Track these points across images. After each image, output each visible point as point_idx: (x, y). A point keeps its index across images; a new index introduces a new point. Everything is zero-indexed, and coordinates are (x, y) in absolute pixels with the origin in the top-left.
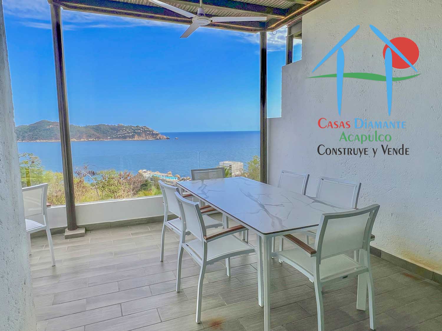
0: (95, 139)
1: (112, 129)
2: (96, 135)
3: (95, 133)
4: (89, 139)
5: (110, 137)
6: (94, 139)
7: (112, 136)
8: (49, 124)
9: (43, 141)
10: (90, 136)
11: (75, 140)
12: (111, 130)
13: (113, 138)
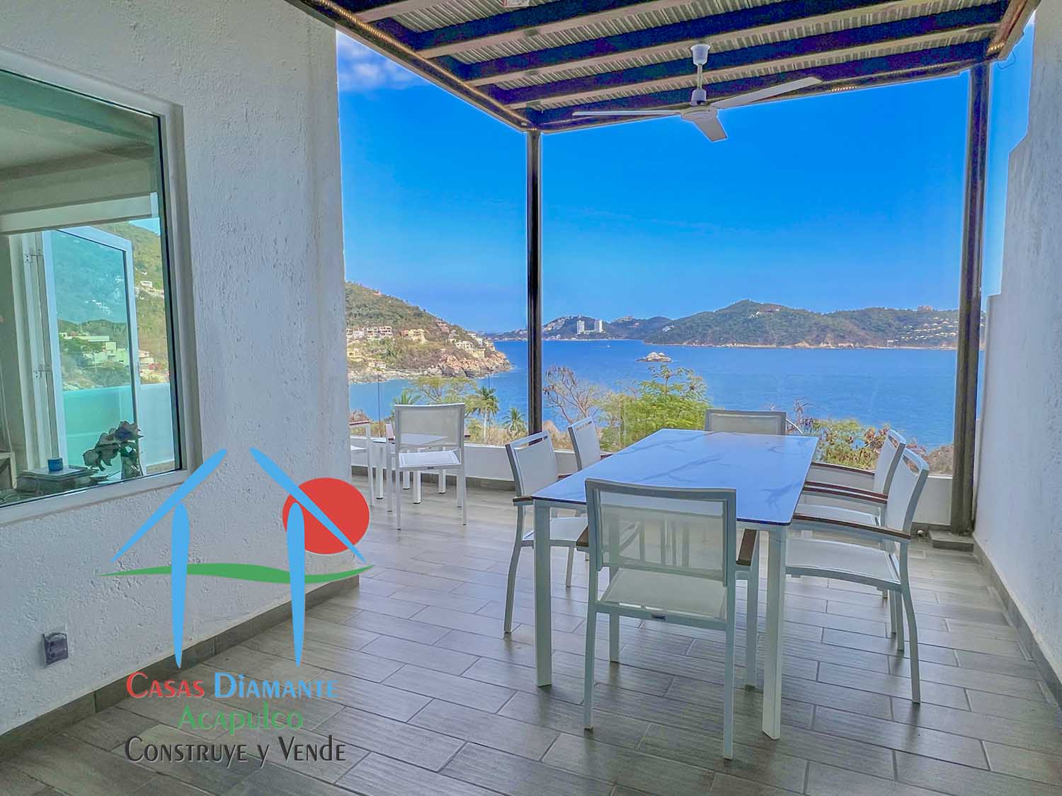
0: (854, 343)
1: (899, 319)
2: (858, 335)
3: (856, 329)
4: (840, 345)
5: (892, 341)
6: (852, 345)
7: (900, 339)
8: (754, 308)
9: (738, 345)
10: (843, 337)
11: (807, 345)
12: (897, 322)
13: (901, 342)
